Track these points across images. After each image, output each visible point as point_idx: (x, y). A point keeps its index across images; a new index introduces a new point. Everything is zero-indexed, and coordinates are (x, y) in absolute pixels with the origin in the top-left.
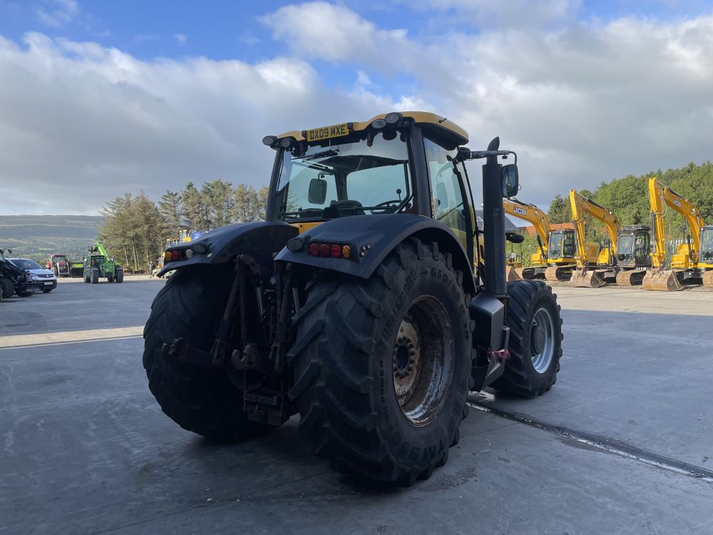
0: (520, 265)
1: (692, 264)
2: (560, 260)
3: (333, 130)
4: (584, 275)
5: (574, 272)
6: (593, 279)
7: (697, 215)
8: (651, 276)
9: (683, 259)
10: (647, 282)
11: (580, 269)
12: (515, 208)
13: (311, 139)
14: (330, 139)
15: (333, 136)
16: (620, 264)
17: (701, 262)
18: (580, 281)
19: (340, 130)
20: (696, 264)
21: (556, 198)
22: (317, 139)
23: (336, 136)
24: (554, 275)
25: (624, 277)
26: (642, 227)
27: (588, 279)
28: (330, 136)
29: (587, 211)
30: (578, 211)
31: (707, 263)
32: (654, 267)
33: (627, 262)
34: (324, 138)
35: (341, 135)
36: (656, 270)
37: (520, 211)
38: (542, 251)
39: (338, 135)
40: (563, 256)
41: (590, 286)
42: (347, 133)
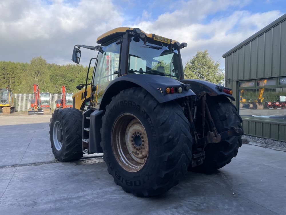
13: (155, 39)
22: (158, 40)
28: (163, 41)
35: (167, 43)
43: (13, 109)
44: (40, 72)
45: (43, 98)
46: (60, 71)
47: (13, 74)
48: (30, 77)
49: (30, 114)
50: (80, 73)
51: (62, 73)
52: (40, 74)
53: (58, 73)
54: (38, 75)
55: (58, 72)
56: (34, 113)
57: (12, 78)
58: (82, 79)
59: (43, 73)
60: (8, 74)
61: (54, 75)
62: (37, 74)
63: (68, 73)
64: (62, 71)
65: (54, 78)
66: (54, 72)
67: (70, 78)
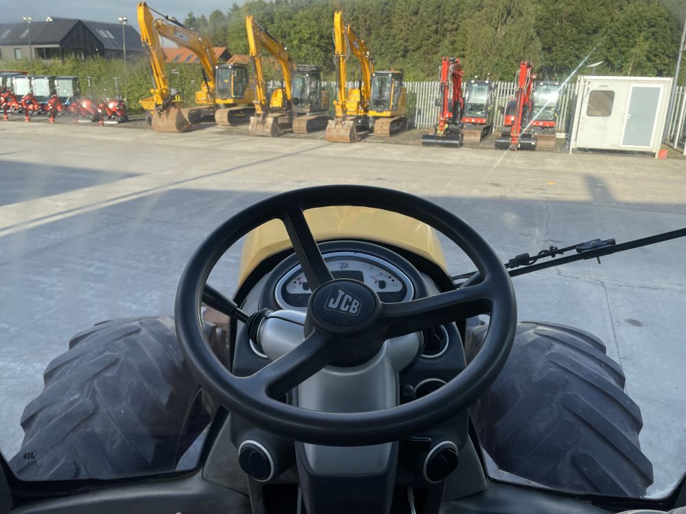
0: (185, 106)
1: (362, 111)
2: (230, 101)
4: (263, 122)
5: (252, 119)
6: (274, 128)
7: (370, 59)
8: (333, 126)
9: (355, 105)
10: (330, 133)
11: (259, 115)
12: (175, 31)
16: (295, 109)
17: (372, 110)
18: (260, 129)
20: (366, 110)
21: (189, 15)
24: (226, 120)
25: (300, 124)
26: (316, 67)
27: (267, 127)
29: (263, 45)
30: (256, 44)
31: (378, 111)
32: (337, 117)
33: (303, 107)
36: (339, 120)
37: (181, 36)
38: (208, 88)
40: (233, 96)
41: (270, 135)
43: (402, 123)
44: (513, 11)
45: (477, 96)
47: (456, 20)
48: (487, 26)
49: (425, 144)
50: (625, 8)
51: (574, 8)
52: (512, 17)
53: (560, 10)
54: (506, 20)
56: (434, 141)
57: (451, 31)
58: (629, 25)
59: (521, 14)
60: (445, 21)
61: (548, 15)
62: (505, 17)
63: (590, 8)
64: (572, 5)
65: (547, 26)
66: (551, 8)
67: (592, 24)
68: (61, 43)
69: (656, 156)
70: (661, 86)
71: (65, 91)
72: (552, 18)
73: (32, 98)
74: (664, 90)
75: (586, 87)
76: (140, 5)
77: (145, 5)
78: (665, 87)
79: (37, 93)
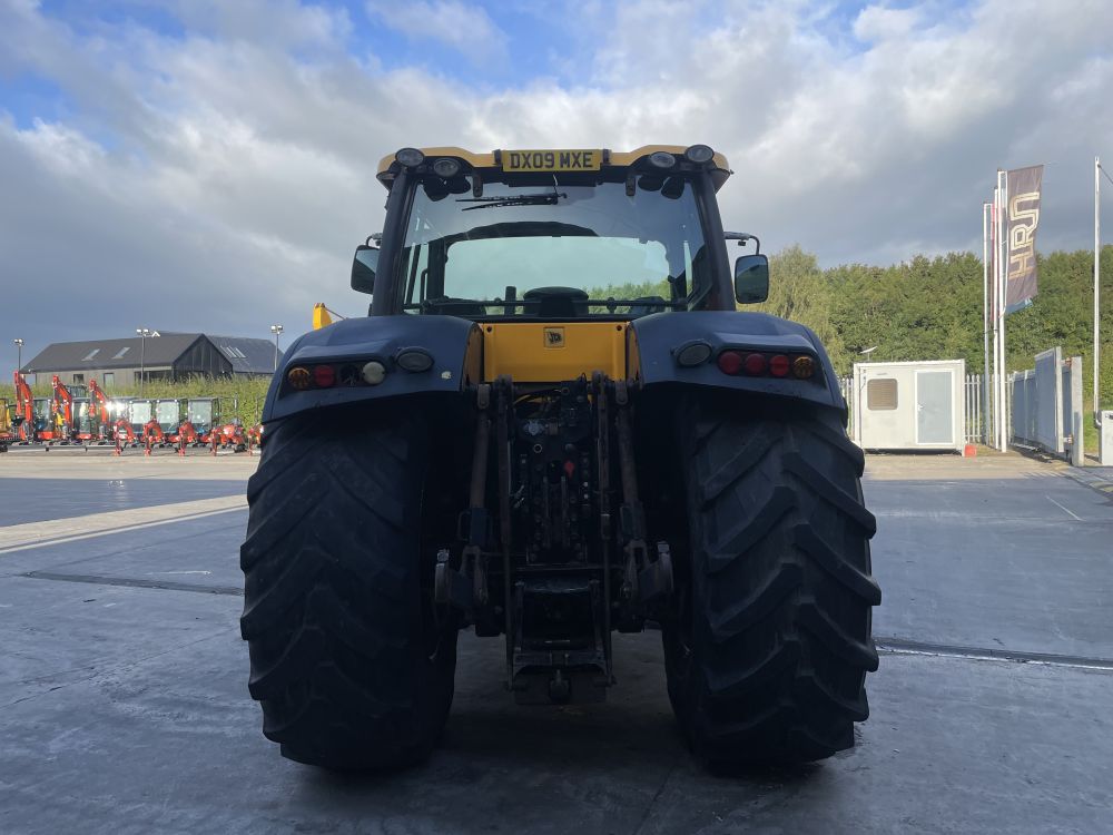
3: (565, 157)
13: (513, 166)
14: (557, 173)
15: (565, 168)
19: (581, 160)
22: (527, 169)
23: (571, 169)
28: (557, 168)
34: (544, 169)
35: (582, 169)
39: (576, 169)
42: (596, 167)
44: (796, 303)
46: (879, 291)
51: (886, 295)
53: (867, 298)
55: (867, 293)
58: (967, 313)
59: (807, 305)
61: (851, 306)
63: (909, 293)
64: (883, 291)
65: (852, 320)
66: (853, 296)
67: (913, 314)
68: (175, 364)
69: (963, 454)
70: (952, 370)
71: (199, 417)
72: (857, 310)
73: (154, 427)
74: (956, 374)
75: (862, 377)
76: (317, 307)
77: (323, 306)
78: (956, 371)
79: (161, 420)
